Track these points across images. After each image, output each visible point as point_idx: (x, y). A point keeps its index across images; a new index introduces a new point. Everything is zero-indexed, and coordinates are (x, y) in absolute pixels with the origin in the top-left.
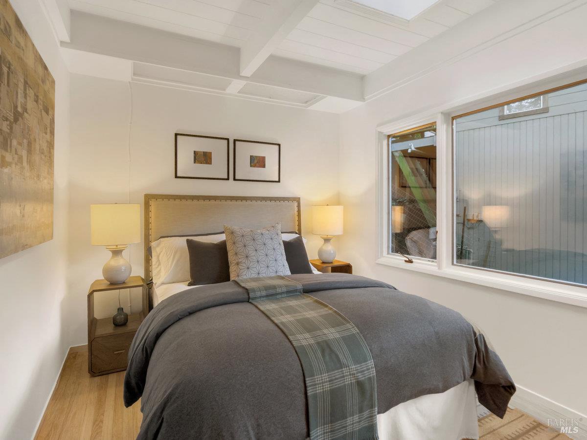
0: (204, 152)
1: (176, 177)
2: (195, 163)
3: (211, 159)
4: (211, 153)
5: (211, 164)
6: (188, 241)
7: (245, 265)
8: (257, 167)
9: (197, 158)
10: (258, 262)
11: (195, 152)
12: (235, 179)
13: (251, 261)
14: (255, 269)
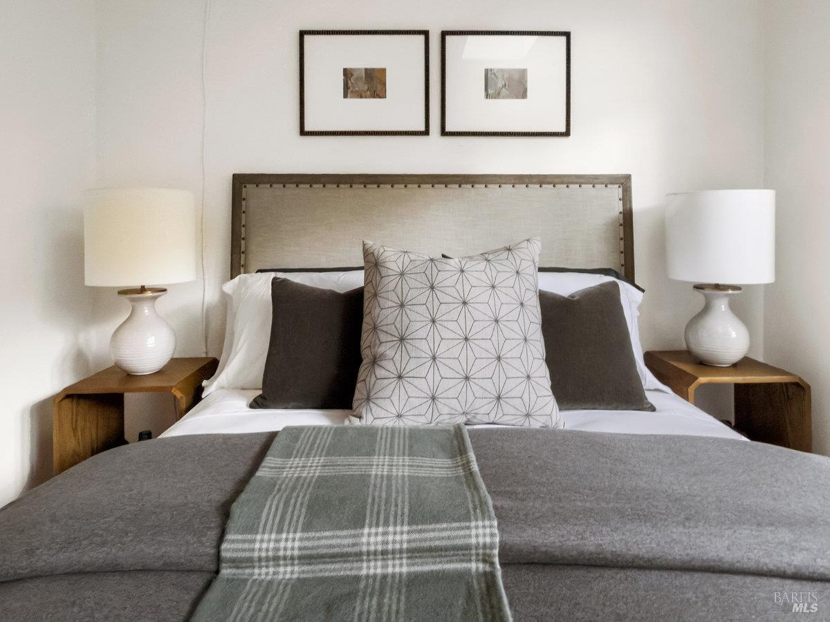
0: (366, 69)
1: (303, 133)
2: (345, 96)
3: (384, 84)
4: (383, 71)
5: (384, 96)
6: (276, 284)
7: (392, 368)
8: (503, 98)
9: (350, 85)
10: (434, 358)
11: (345, 70)
12: (444, 133)
13: (413, 355)
14: (420, 383)
